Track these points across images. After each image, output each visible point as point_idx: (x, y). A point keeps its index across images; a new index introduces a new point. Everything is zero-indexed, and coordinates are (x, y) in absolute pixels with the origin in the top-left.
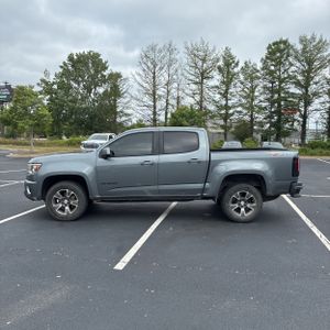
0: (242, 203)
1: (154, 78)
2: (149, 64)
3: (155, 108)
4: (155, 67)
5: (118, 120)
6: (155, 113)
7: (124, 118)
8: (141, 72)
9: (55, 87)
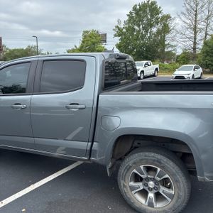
0: (151, 184)
1: (196, 15)
2: (192, 4)
3: (195, 39)
4: (197, 6)
5: (166, 50)
6: (195, 43)
7: (170, 49)
8: (185, 12)
9: (124, 30)
